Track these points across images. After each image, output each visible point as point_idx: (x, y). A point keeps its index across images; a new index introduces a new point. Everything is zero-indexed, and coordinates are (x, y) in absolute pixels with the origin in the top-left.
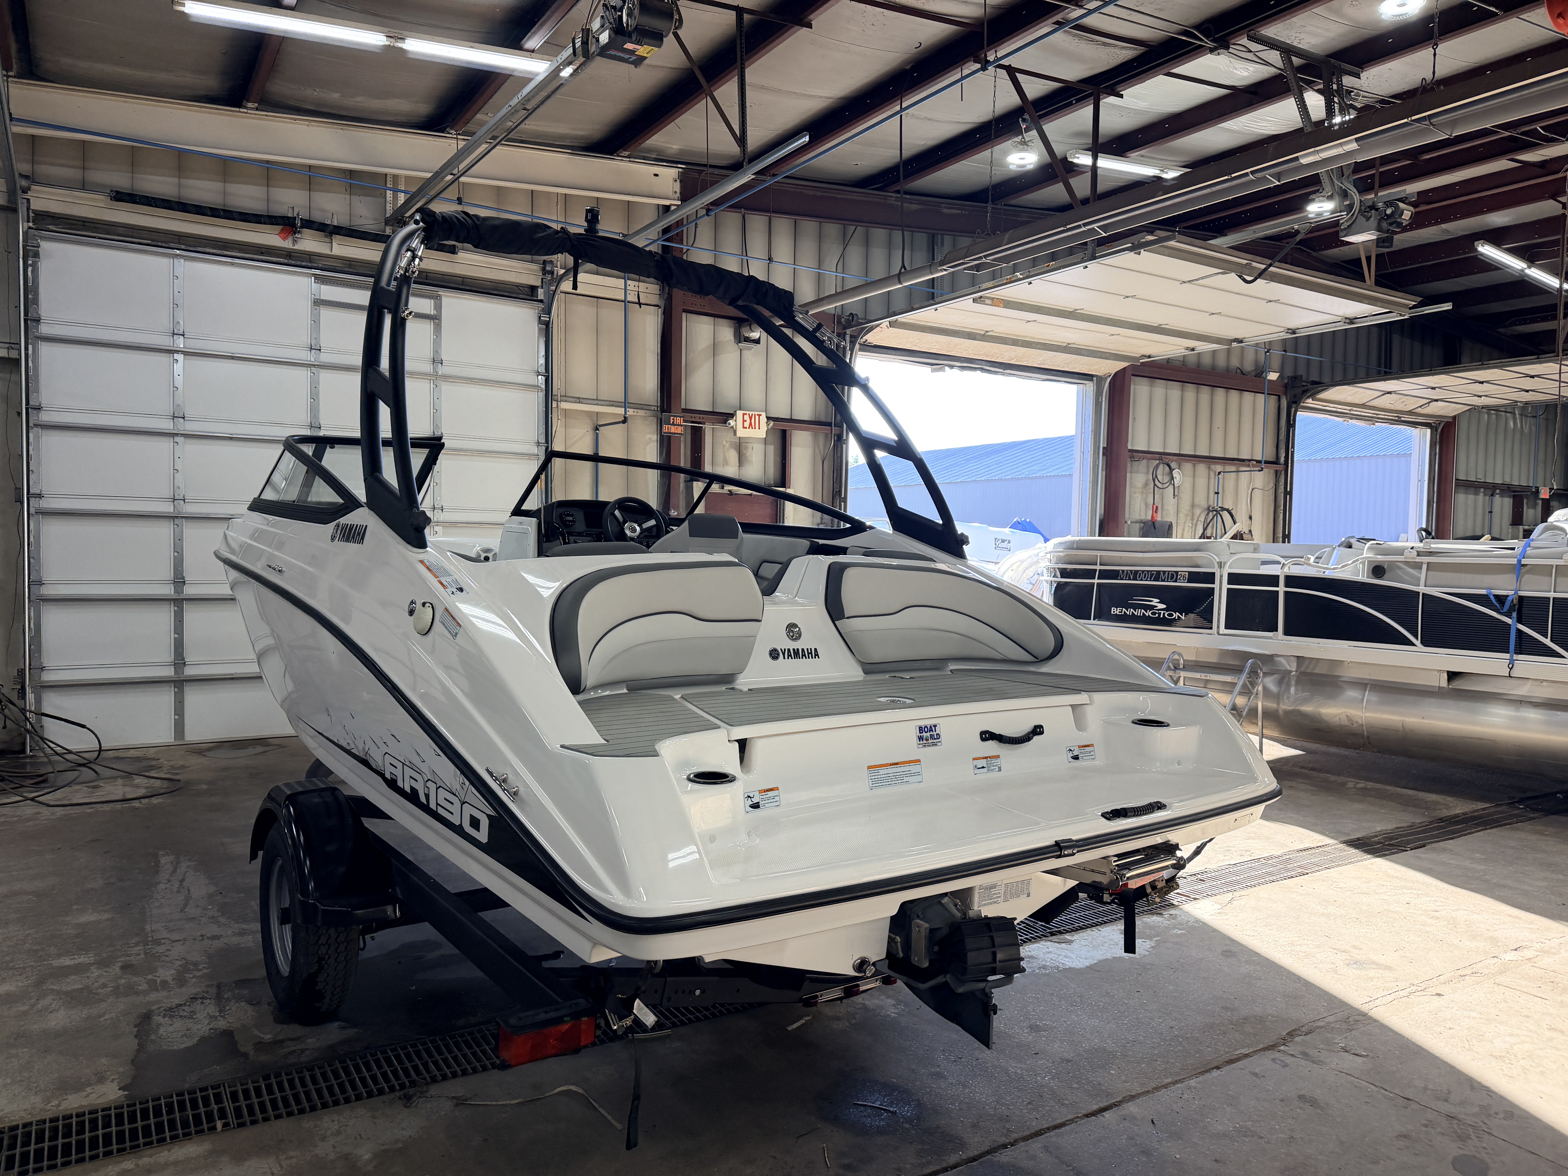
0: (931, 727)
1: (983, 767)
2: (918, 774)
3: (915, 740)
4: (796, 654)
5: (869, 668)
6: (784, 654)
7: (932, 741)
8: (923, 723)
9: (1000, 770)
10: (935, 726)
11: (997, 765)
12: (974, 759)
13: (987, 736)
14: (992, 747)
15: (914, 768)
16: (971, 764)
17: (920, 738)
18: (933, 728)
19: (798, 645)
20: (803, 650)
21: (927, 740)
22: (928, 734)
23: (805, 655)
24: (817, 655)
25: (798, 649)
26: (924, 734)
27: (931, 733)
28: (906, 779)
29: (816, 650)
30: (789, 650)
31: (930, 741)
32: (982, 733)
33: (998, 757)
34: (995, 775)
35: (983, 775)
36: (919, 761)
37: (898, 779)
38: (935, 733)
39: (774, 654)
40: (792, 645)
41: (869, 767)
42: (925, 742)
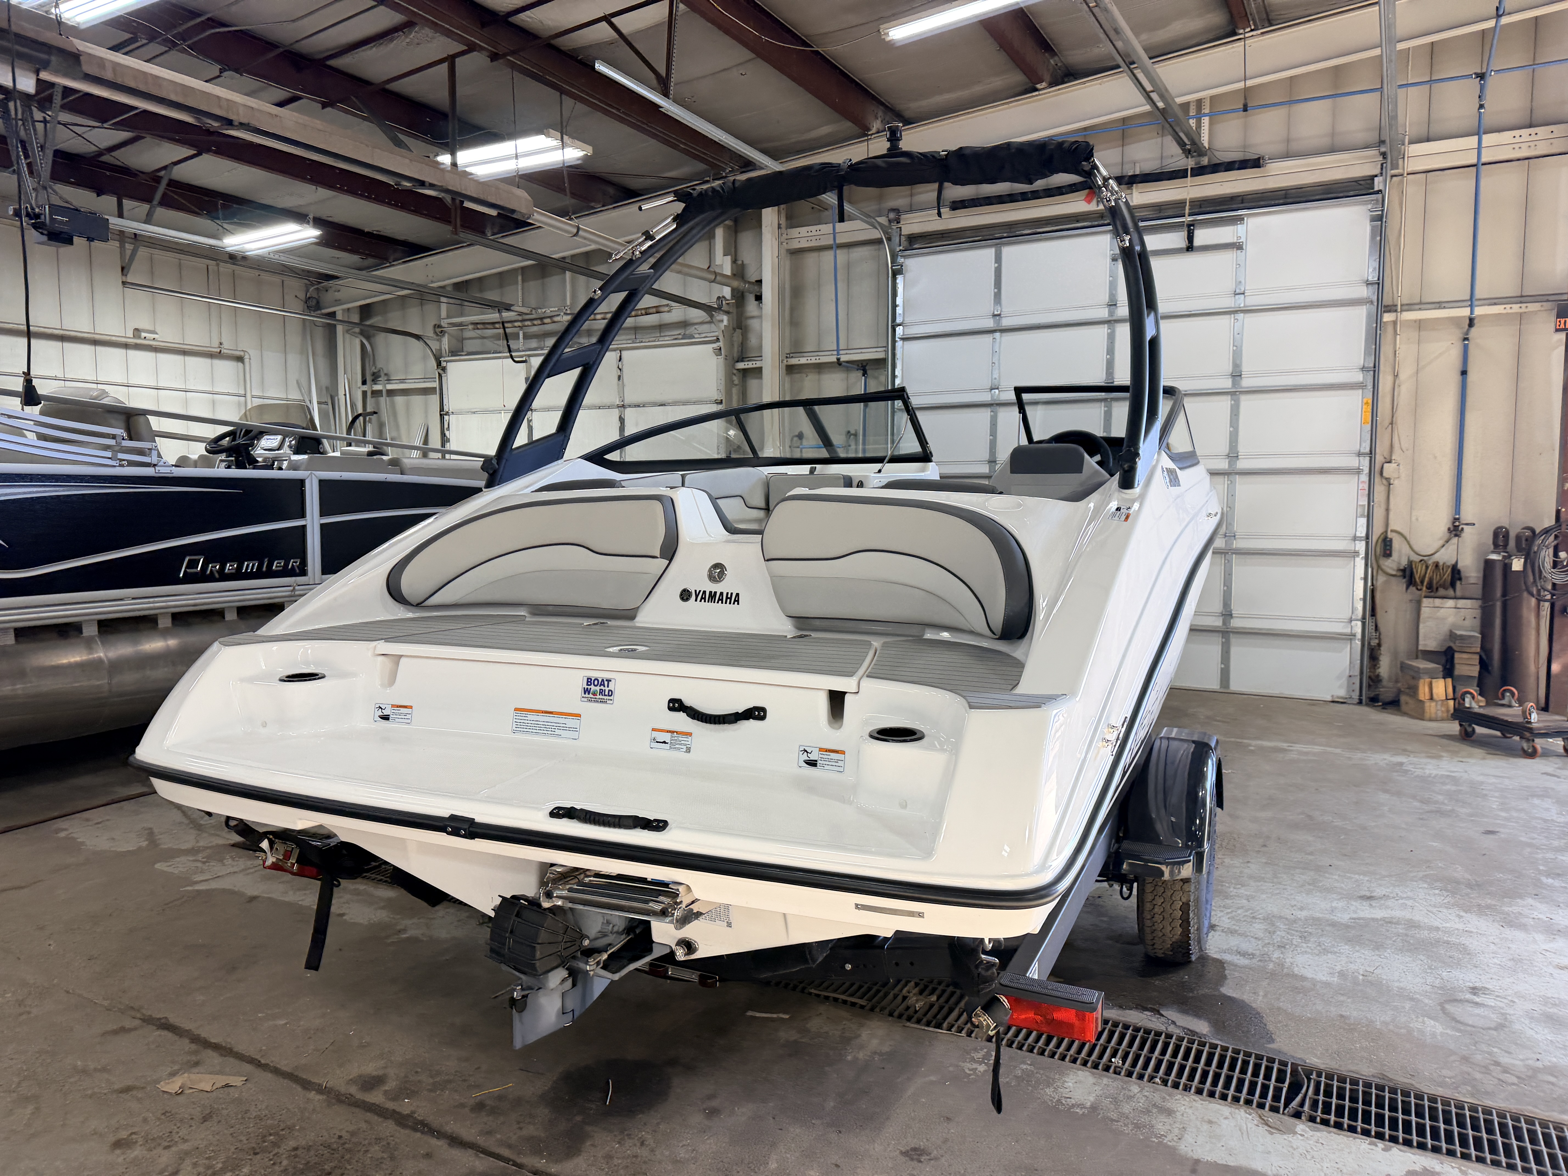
0: (603, 680)
1: (664, 742)
2: (575, 730)
3: (580, 691)
4: (712, 596)
5: (803, 622)
6: (697, 596)
7: (601, 697)
8: (593, 675)
9: (688, 750)
10: (609, 681)
11: (685, 745)
12: (653, 730)
13: (676, 705)
14: (681, 720)
15: (571, 722)
16: (648, 735)
17: (587, 691)
18: (606, 683)
19: (717, 588)
20: (722, 594)
21: (594, 694)
22: (598, 688)
23: (722, 600)
24: (737, 601)
25: (715, 593)
26: (593, 688)
27: (602, 687)
28: (557, 732)
29: (738, 595)
30: (704, 592)
31: (598, 697)
32: (672, 701)
33: (690, 734)
34: (681, 755)
35: (664, 752)
36: (579, 716)
37: (549, 731)
38: (607, 689)
39: (685, 595)
40: (710, 587)
41: (516, 709)
42: (591, 696)
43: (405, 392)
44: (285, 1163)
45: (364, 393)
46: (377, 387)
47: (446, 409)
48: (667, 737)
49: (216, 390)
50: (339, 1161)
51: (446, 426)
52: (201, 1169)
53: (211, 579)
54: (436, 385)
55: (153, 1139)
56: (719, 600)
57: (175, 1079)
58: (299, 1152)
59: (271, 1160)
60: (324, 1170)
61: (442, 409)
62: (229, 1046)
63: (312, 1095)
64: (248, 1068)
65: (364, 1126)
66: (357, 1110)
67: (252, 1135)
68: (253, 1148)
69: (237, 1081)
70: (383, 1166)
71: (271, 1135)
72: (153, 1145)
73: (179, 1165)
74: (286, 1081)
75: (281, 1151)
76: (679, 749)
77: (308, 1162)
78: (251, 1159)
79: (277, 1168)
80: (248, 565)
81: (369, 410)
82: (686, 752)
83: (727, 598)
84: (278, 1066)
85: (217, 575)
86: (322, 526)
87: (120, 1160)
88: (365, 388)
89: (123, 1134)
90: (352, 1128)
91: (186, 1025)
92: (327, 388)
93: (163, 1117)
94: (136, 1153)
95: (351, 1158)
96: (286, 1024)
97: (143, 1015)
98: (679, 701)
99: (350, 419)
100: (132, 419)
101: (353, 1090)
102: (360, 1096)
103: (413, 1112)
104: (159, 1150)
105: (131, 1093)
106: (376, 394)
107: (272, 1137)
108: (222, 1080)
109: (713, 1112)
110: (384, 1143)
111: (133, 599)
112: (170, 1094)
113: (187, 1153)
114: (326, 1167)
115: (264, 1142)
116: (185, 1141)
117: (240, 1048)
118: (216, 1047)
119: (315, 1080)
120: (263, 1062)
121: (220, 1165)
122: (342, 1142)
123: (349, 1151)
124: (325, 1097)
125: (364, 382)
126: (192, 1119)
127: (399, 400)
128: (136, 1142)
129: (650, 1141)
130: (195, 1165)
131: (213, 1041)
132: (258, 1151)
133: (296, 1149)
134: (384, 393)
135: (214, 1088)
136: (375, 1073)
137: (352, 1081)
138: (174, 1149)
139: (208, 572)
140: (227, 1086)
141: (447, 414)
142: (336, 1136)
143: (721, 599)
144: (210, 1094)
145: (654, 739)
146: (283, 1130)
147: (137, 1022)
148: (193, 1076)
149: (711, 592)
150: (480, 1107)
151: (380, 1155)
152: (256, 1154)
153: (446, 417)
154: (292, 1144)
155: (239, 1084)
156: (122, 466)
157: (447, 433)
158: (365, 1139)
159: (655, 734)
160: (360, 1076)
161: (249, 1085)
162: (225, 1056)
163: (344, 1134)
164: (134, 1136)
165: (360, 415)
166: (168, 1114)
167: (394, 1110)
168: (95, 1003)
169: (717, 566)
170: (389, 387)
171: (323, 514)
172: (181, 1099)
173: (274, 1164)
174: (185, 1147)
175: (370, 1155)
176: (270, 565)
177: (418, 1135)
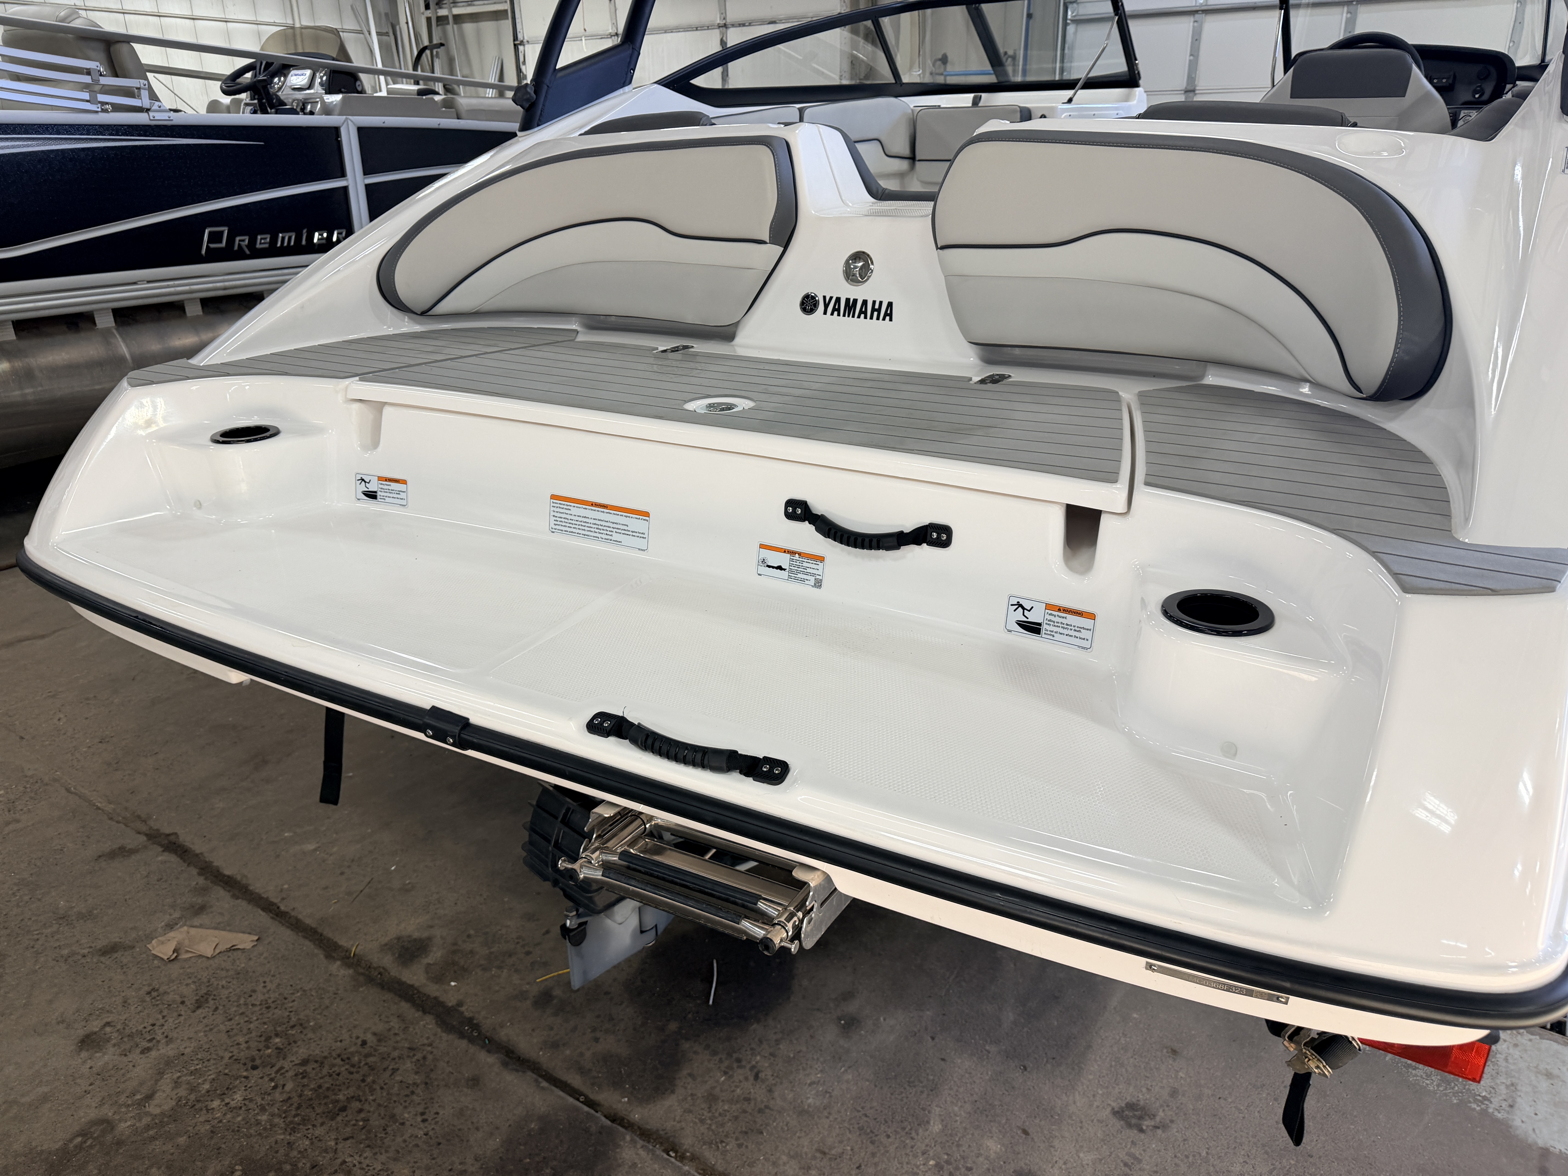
43: (475, 18)
44: (289, 1086)
45: (429, 20)
46: (443, 12)
47: (520, 37)
48: (783, 560)
49: (261, 19)
50: (359, 1087)
51: (521, 59)
52: (182, 1092)
53: (240, 255)
54: (507, 6)
55: (131, 1036)
56: (861, 312)
57: (172, 934)
58: (309, 1068)
59: (272, 1080)
60: (337, 1101)
61: (515, 38)
62: (244, 881)
63: (335, 967)
64: (263, 918)
65: (395, 1023)
66: (388, 996)
67: (254, 1034)
68: (253, 1059)
69: (246, 941)
70: (415, 1097)
71: (277, 1035)
72: (128, 1047)
73: (157, 1081)
74: (307, 943)
75: (287, 1065)
76: (803, 580)
77: (320, 1087)
78: (246, 1077)
79: (278, 1096)
80: (283, 238)
81: (435, 42)
82: (815, 586)
83: (873, 310)
84: (300, 917)
85: (248, 252)
86: (368, 187)
87: (85, 1069)
88: (428, 13)
89: (95, 1025)
90: (380, 1027)
91: (198, 846)
92: (386, 15)
93: (148, 999)
94: (106, 1058)
95: (374, 1082)
96: (315, 850)
97: (151, 828)
98: (803, 505)
99: (416, 53)
100: (114, 48)
101: (387, 961)
102: (395, 971)
103: (460, 1004)
104: (135, 1056)
105: (115, 955)
106: (442, 20)
107: (277, 1040)
108: (228, 939)
109: (850, 1024)
110: (419, 1056)
111: (149, 282)
112: (162, 959)
113: (169, 1063)
114: (341, 1097)
115: (268, 1047)
116: (169, 1040)
117: (257, 886)
118: (229, 883)
119: (343, 942)
120: (282, 908)
121: (207, 1086)
122: (366, 1050)
123: (372, 1068)
124: (351, 971)
125: (427, 7)
126: (183, 1003)
127: (469, 28)
128: (108, 1040)
129: (766, 1074)
130: (177, 1084)
131: (227, 872)
132: (258, 1062)
133: (305, 1062)
134: (451, 19)
135: (217, 951)
136: (416, 935)
137: (386, 947)
138: (154, 1053)
139: (236, 248)
140: (232, 949)
141: (522, 43)
142: (359, 1042)
143: (863, 312)
144: (211, 962)
145: (763, 561)
146: (293, 1027)
147: (143, 838)
148: (193, 931)
149: (848, 300)
150: (544, 999)
151: (412, 1078)
152: (254, 1068)
153: (521, 48)
154: (302, 1052)
155: (248, 945)
156: (106, 111)
157: (523, 68)
158: (395, 1049)
159: (765, 553)
160: (399, 939)
161: (260, 948)
162: (237, 898)
163: (369, 1037)
164: (108, 1029)
165: (425, 48)
166: (154, 994)
167: (436, 998)
168: (98, 808)
169: (859, 256)
170: (456, 11)
171: (367, 172)
172: (175, 970)
173: (275, 1088)
174: (169, 1051)
175: (398, 1078)
176: (310, 237)
177: (464, 1043)
